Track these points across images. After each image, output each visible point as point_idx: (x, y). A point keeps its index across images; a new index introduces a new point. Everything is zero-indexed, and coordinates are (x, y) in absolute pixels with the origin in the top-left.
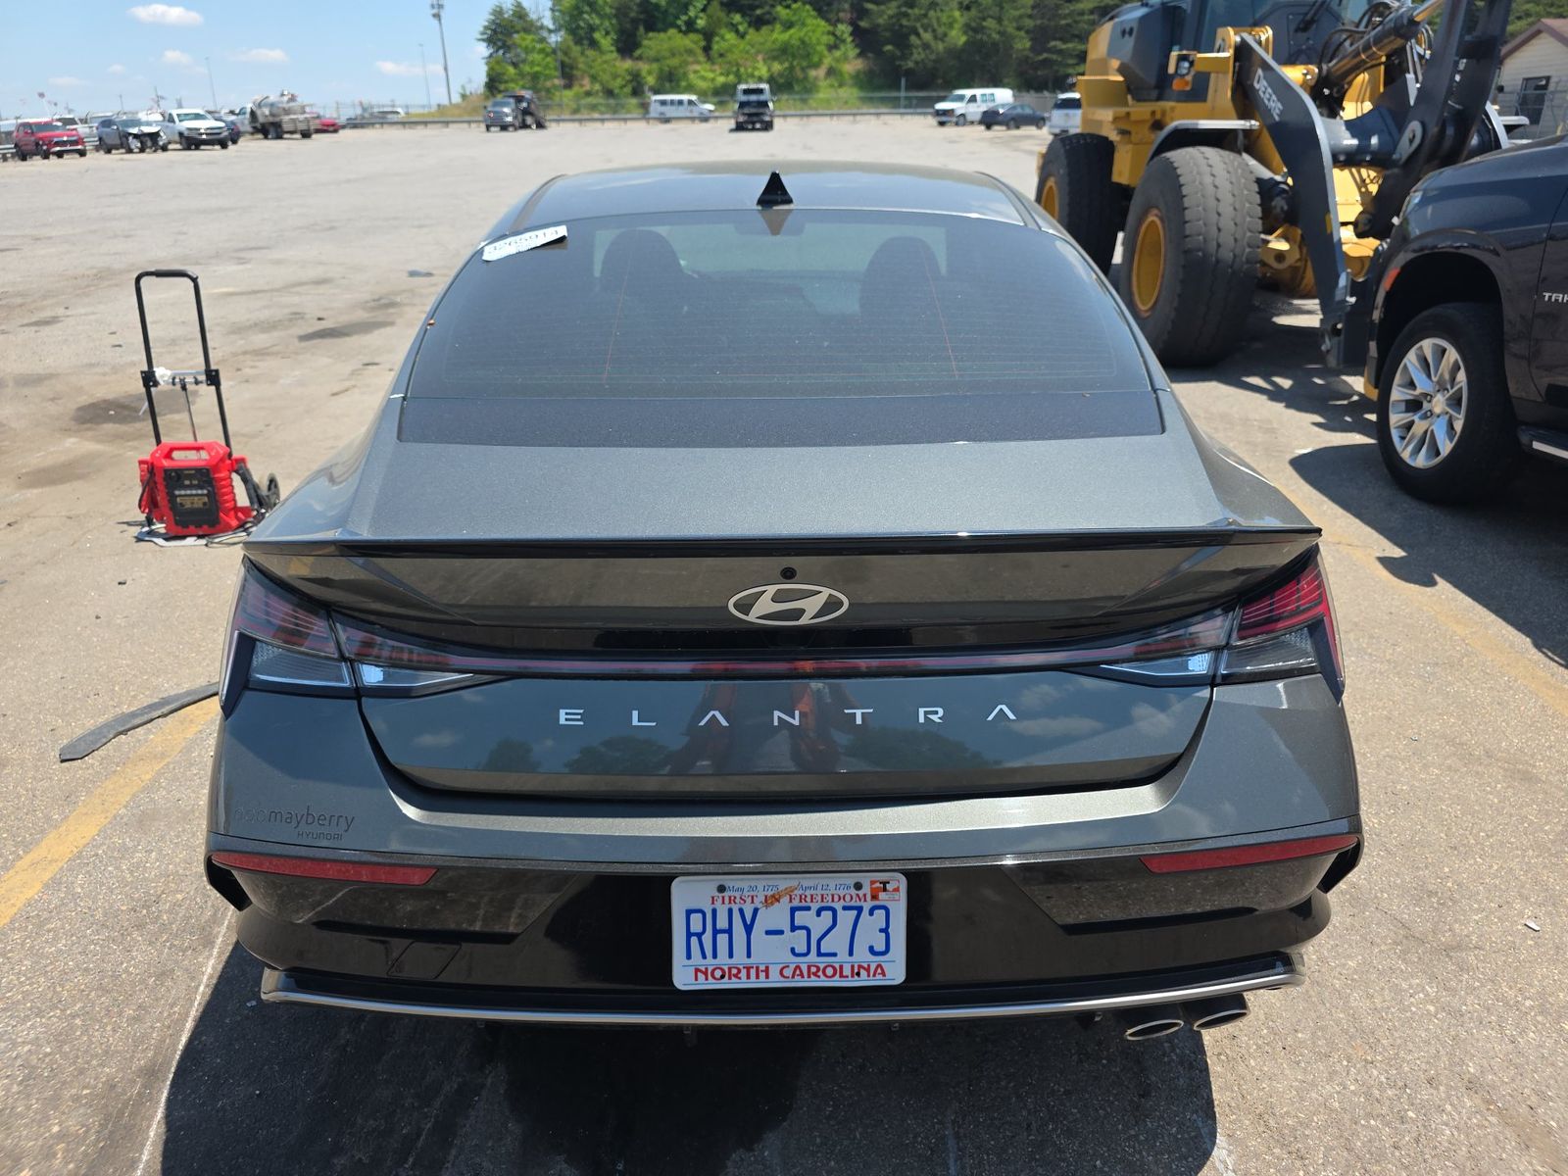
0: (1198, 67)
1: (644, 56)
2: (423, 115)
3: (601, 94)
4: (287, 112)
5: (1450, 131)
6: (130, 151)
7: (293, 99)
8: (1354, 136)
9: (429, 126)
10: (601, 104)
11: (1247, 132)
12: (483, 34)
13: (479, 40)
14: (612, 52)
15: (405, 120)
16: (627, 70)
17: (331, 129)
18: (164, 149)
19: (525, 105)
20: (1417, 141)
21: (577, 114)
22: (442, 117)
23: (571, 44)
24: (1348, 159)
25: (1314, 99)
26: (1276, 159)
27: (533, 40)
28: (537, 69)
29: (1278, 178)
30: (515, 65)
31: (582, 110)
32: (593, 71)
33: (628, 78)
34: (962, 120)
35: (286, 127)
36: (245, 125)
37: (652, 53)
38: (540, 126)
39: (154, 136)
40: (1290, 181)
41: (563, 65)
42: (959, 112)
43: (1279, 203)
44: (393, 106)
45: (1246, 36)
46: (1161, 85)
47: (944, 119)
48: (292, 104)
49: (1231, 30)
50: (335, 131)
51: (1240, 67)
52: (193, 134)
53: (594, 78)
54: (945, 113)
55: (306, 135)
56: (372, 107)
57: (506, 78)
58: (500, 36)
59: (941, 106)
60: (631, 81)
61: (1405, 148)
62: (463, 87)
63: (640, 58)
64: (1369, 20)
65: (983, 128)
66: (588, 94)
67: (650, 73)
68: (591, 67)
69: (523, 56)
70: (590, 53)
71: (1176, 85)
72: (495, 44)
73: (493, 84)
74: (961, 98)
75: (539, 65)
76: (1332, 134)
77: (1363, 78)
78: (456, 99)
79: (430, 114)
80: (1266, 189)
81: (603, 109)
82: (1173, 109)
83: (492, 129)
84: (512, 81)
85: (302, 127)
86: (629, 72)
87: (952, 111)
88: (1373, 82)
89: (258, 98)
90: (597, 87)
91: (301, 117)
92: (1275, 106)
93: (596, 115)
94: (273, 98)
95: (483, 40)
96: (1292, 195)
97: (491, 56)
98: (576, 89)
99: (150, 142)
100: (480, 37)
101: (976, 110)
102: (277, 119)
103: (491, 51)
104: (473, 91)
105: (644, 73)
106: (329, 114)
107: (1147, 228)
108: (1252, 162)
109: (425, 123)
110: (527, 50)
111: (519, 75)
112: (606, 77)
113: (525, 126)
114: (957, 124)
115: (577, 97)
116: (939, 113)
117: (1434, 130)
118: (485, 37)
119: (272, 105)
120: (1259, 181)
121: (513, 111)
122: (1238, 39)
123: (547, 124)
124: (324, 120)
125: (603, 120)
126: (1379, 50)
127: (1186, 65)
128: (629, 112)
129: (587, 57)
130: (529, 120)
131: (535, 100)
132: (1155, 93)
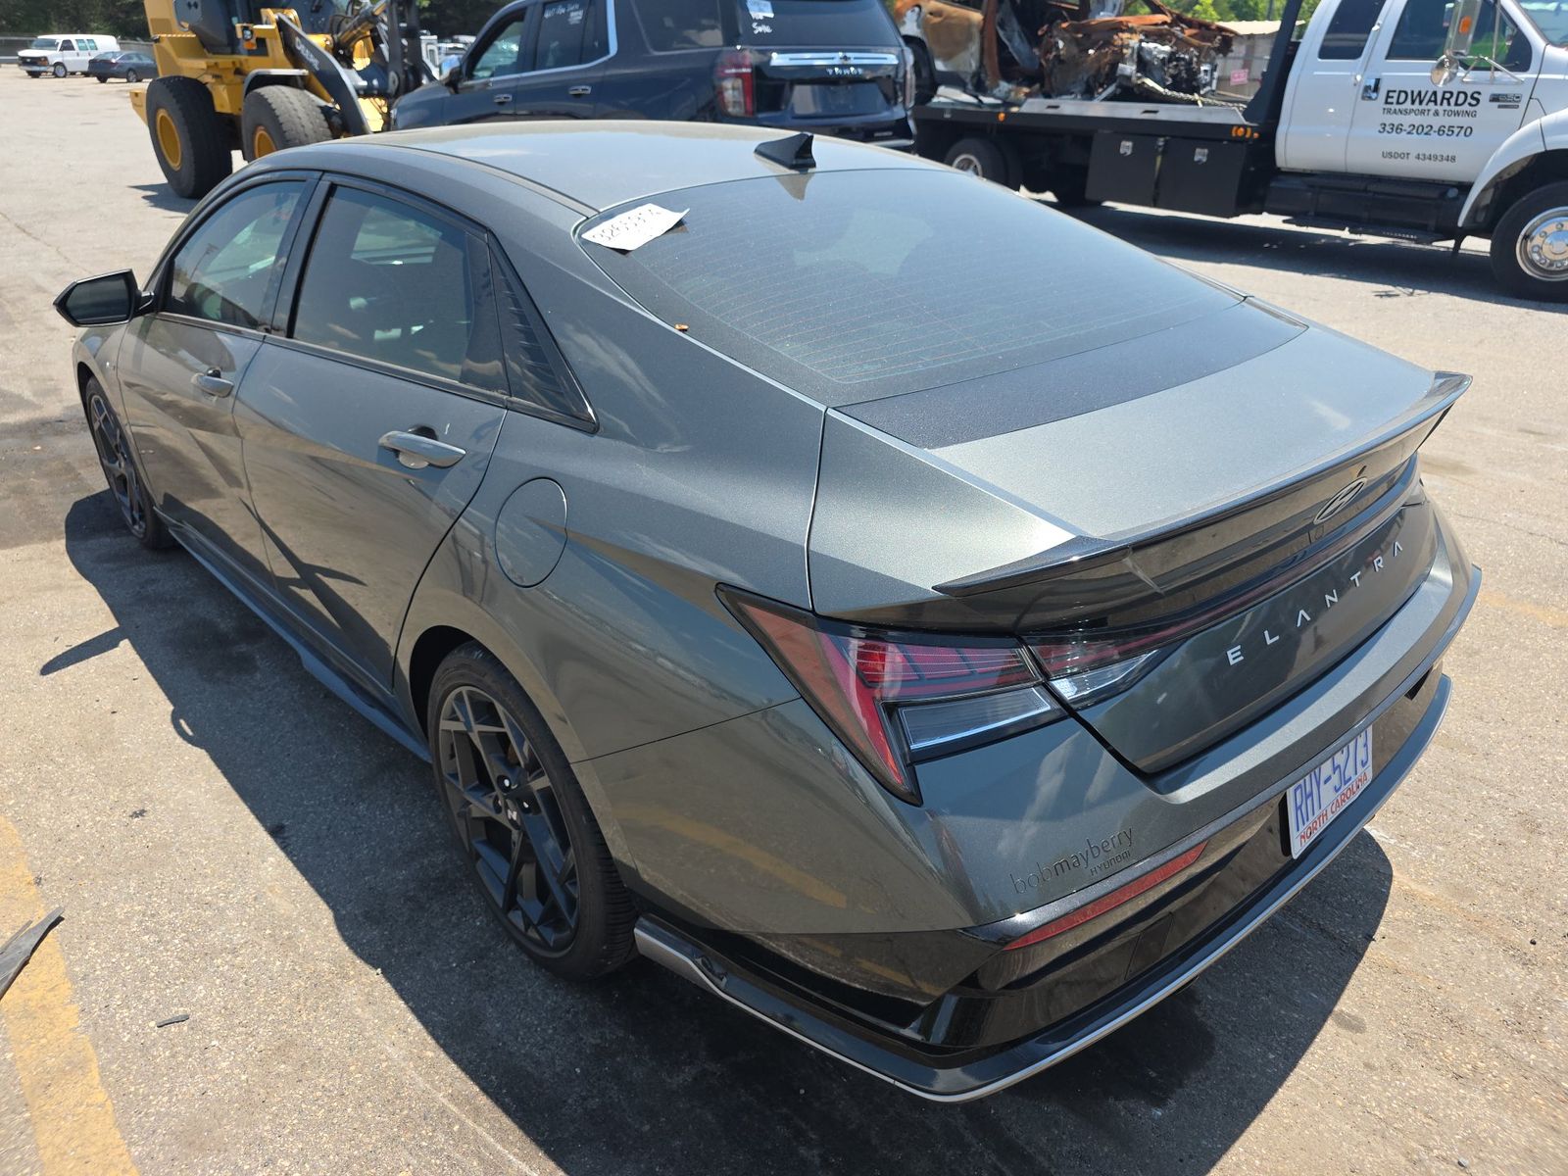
0: (256, 35)
5: (411, 77)
8: (364, 79)
11: (302, 77)
20: (397, 83)
24: (366, 93)
25: (336, 57)
26: (325, 93)
29: (330, 105)
34: (60, 71)
40: (338, 107)
42: (52, 61)
43: (336, 120)
45: (280, 14)
46: (232, 44)
47: (36, 68)
49: (269, 11)
51: (284, 35)
54: (35, 61)
59: (24, 53)
61: (392, 88)
64: (353, 9)
65: (95, 80)
71: (244, 46)
74: (52, 45)
76: (351, 79)
77: (360, 44)
80: (326, 112)
82: (246, 60)
87: (46, 58)
88: (366, 45)
92: (315, 62)
96: (341, 114)
101: (77, 59)
107: (259, 139)
108: (312, 96)
114: (55, 75)
116: (24, 61)
117: (403, 77)
120: (321, 107)
122: (277, 17)
126: (363, 28)
127: (248, 33)
132: (229, 49)
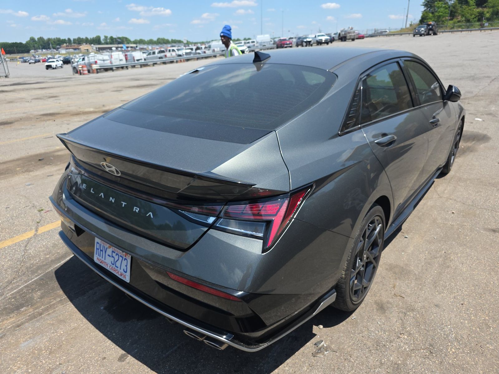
1: (487, 6)
2: (394, 32)
3: (464, 21)
4: (349, 33)
6: (303, 46)
7: (352, 29)
9: (395, 36)
10: (463, 25)
12: (423, 3)
13: (421, 5)
14: (474, 5)
15: (389, 34)
16: (478, 12)
17: (362, 38)
18: (312, 45)
19: (431, 27)
21: (452, 30)
22: (401, 33)
23: (457, 4)
27: (442, 4)
28: (441, 14)
30: (433, 13)
31: (455, 28)
32: (463, 13)
33: (477, 15)
35: (348, 38)
36: (336, 38)
37: (491, 5)
38: (435, 34)
39: (310, 42)
41: (451, 11)
44: (386, 29)
48: (351, 31)
50: (363, 38)
52: (320, 41)
53: (463, 16)
55: (353, 40)
56: (378, 30)
57: (428, 18)
58: (430, 3)
60: (478, 16)
62: (411, 22)
63: (485, 7)
66: (459, 22)
67: (488, 12)
68: (463, 12)
69: (437, 9)
70: (464, 7)
72: (427, 6)
73: (422, 21)
75: (442, 12)
78: (408, 26)
79: (398, 32)
81: (463, 27)
83: (416, 36)
84: (430, 19)
85: (352, 37)
86: (479, 13)
89: (342, 29)
90: (464, 19)
91: (353, 34)
93: (460, 29)
94: (346, 29)
95: (423, 5)
97: (425, 10)
98: (455, 20)
99: (309, 43)
100: (422, 4)
102: (345, 36)
103: (425, 8)
104: (415, 23)
105: (485, 13)
106: (363, 33)
109: (394, 35)
110: (438, 8)
111: (433, 16)
112: (468, 15)
113: (428, 34)
115: (454, 23)
118: (424, 4)
119: (346, 31)
121: (425, 29)
123: (438, 33)
124: (360, 35)
125: (461, 31)
128: (475, 27)
129: (462, 8)
130: (431, 32)
131: (436, 25)
